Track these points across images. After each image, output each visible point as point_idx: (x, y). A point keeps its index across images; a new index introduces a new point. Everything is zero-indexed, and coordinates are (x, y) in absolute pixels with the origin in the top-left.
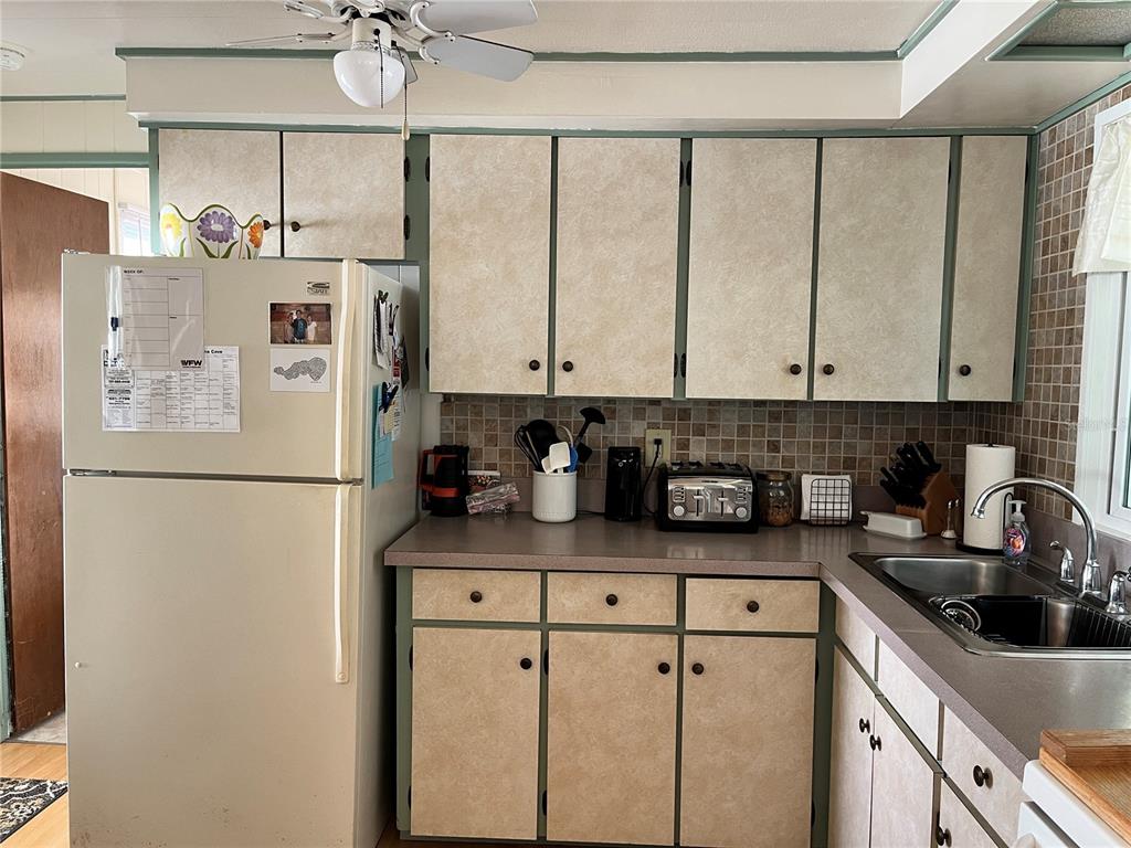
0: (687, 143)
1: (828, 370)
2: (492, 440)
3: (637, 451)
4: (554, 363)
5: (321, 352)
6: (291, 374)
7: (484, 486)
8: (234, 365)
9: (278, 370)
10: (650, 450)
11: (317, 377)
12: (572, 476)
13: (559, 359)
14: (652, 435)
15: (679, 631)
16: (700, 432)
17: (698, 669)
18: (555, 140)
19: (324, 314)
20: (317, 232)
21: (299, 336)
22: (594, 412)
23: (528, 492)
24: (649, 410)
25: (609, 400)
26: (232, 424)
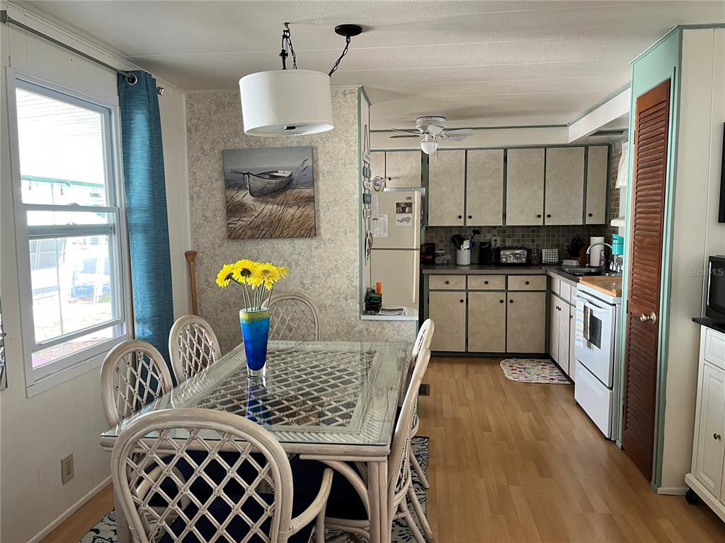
0: (506, 151)
1: (549, 216)
2: (441, 241)
3: (489, 243)
4: (466, 216)
5: (410, 215)
6: (402, 221)
7: (439, 256)
8: (387, 219)
9: (398, 220)
10: (493, 243)
11: (408, 222)
12: (469, 251)
13: (468, 215)
14: (493, 238)
15: (506, 291)
16: (509, 237)
17: (511, 301)
18: (466, 151)
19: (410, 205)
20: (396, 180)
21: (404, 211)
22: (477, 231)
23: (455, 257)
24: (493, 230)
25: (480, 227)
26: (386, 235)
